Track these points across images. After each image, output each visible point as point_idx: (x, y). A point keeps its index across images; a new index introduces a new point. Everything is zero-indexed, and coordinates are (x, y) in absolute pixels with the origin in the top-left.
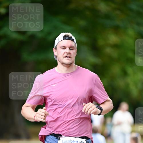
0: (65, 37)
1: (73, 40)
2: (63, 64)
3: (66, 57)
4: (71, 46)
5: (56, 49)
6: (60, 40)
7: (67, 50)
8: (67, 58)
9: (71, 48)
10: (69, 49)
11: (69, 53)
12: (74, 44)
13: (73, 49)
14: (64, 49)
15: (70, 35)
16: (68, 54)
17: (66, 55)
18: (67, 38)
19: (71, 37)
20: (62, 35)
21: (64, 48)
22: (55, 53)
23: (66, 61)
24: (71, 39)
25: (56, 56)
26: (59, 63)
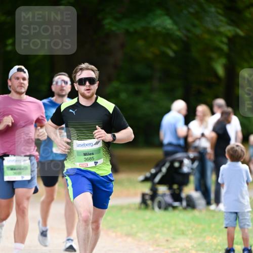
0: (19, 70)
1: (25, 72)
5: (10, 80)
11: (22, 83)
12: (26, 75)
15: (23, 67)
19: (23, 70)
20: (17, 67)
21: (18, 79)
22: (10, 83)
23: (18, 89)
25: (10, 86)
26: (12, 91)
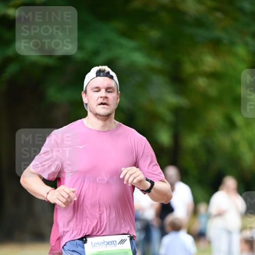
0: (99, 73)
2: (96, 115)
3: (102, 104)
4: (109, 86)
5: (86, 92)
6: (91, 78)
7: (103, 93)
8: (102, 106)
9: (108, 90)
10: (106, 91)
11: (106, 97)
12: (114, 82)
13: (111, 92)
14: (97, 91)
15: (107, 69)
16: (104, 100)
17: (100, 101)
18: (102, 74)
19: (108, 73)
20: (95, 70)
21: (98, 89)
22: (85, 100)
23: (102, 110)
24: (108, 75)
25: (86, 104)
26: (89, 113)
